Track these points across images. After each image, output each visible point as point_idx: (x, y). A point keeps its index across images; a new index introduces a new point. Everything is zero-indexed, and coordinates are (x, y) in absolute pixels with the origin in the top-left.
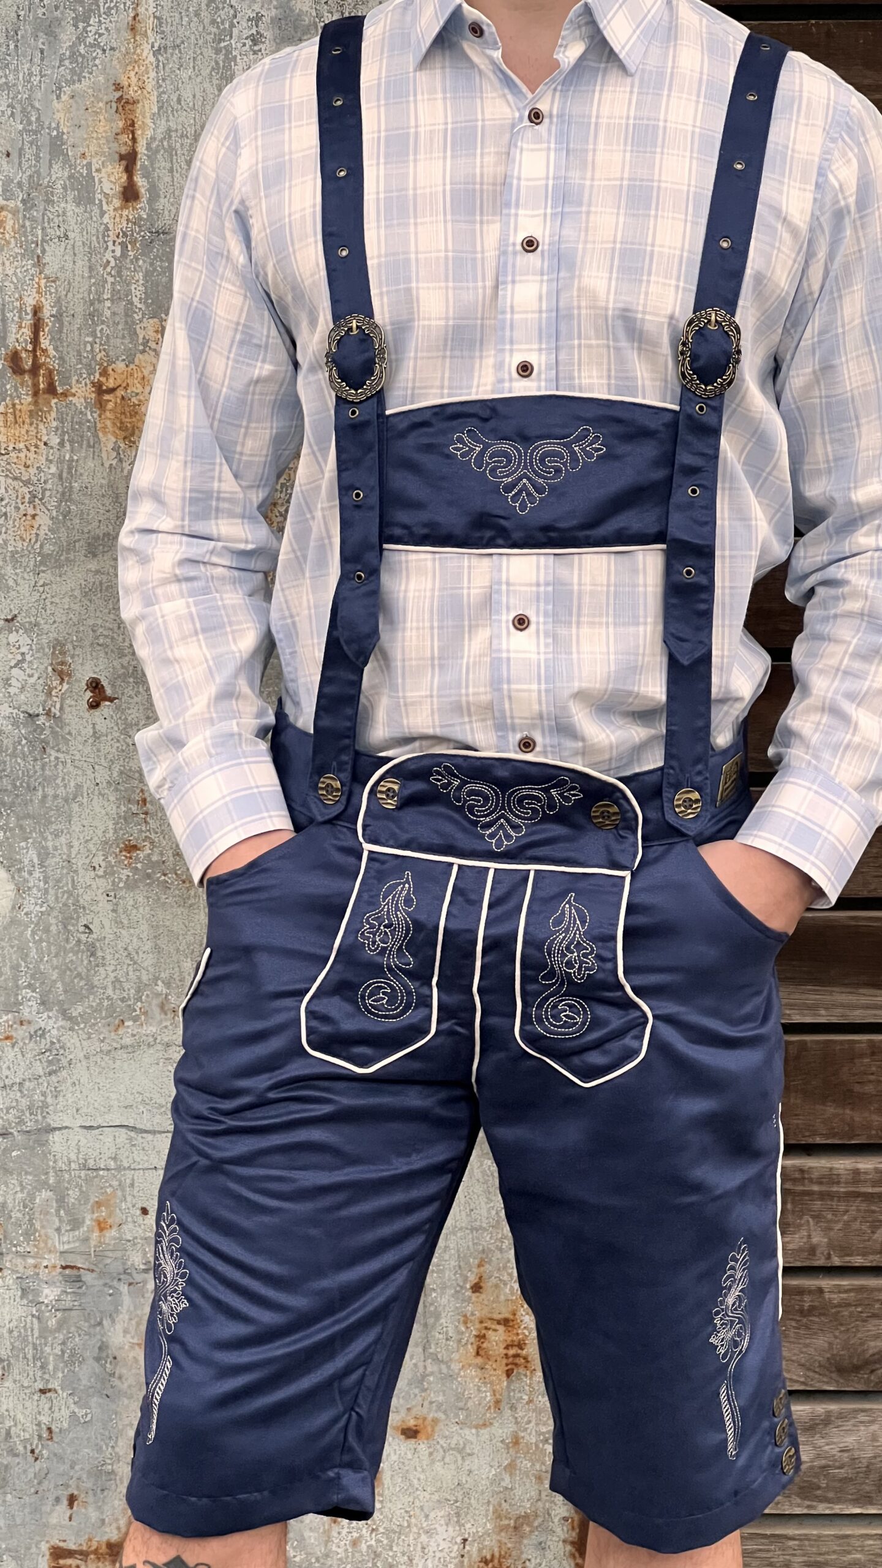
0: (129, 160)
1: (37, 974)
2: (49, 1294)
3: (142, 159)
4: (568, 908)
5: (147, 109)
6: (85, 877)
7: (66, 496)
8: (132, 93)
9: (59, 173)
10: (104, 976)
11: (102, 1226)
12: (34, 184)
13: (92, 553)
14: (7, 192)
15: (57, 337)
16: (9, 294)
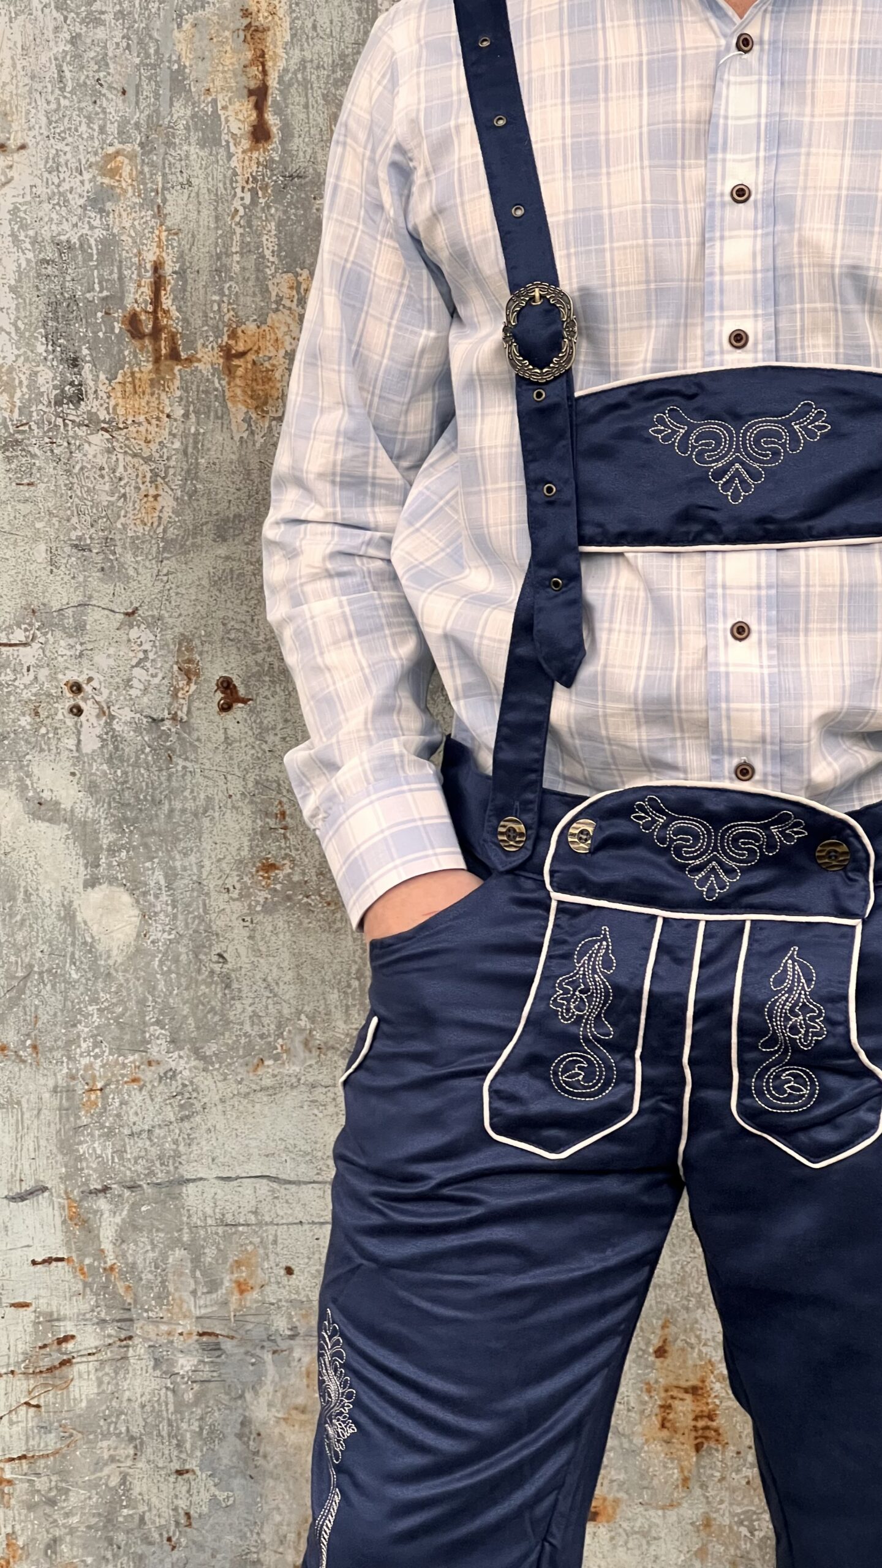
0: (259, 95)
1: (166, 1009)
2: (185, 1364)
3: (274, 94)
4: (790, 964)
5: (279, 36)
6: (218, 901)
7: (191, 474)
8: (262, 20)
9: (181, 112)
10: (240, 1010)
11: (242, 1288)
12: (153, 123)
13: (221, 536)
14: (123, 135)
15: (180, 296)
16: (127, 249)
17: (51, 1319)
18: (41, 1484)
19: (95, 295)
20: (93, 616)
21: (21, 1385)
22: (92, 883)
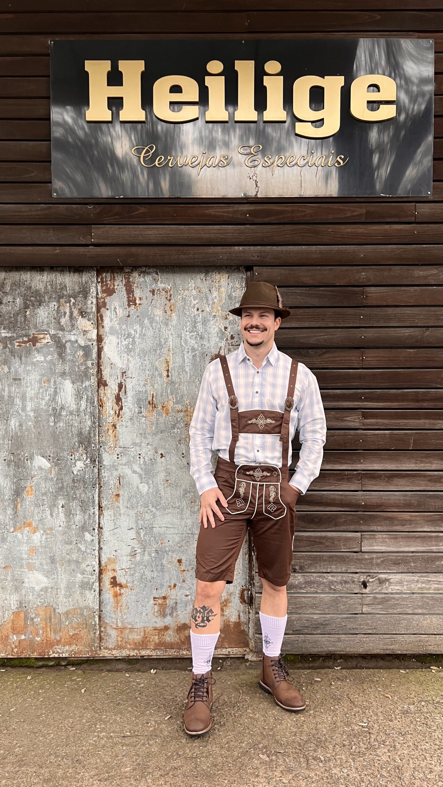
0: (168, 371)
1: (151, 502)
2: (153, 555)
3: (170, 371)
5: (171, 363)
6: (160, 486)
7: (157, 424)
8: (168, 360)
9: (157, 373)
10: (163, 502)
11: (162, 544)
12: (153, 375)
13: (161, 433)
14: (148, 376)
15: (156, 399)
16: (149, 392)
17: (134, 548)
18: (132, 572)
19: (144, 398)
20: (142, 444)
21: (129, 557)
22: (141, 483)
